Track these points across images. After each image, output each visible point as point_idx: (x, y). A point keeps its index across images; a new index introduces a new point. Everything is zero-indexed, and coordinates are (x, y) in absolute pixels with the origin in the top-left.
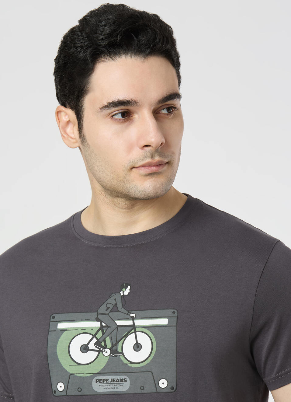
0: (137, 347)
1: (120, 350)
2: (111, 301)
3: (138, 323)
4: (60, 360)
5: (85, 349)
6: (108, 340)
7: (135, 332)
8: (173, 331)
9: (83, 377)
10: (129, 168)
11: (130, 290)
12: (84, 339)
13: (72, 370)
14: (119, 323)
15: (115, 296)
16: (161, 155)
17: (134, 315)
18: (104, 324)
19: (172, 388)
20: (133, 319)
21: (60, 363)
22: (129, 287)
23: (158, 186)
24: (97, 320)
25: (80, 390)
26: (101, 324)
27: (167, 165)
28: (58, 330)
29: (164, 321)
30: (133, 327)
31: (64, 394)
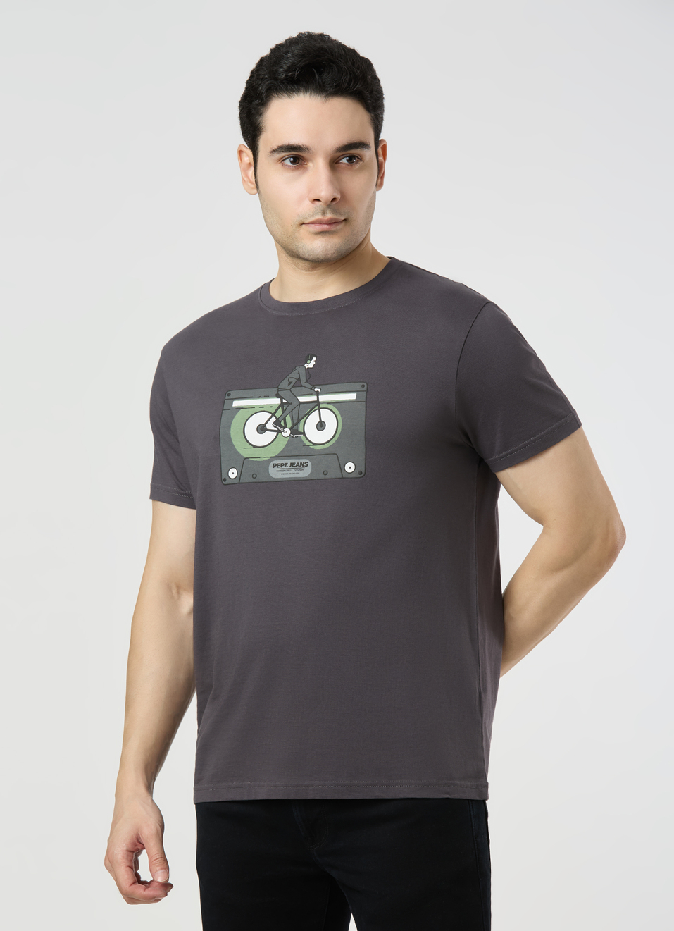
0: (321, 426)
1: (301, 430)
2: (294, 375)
3: (323, 398)
4: (234, 443)
5: (262, 429)
6: (288, 418)
7: (319, 409)
8: (362, 407)
9: (259, 462)
10: (297, 223)
11: (315, 361)
12: (262, 418)
13: (246, 453)
14: (302, 399)
15: (300, 369)
16: (334, 211)
17: (319, 390)
18: (284, 401)
19: (361, 473)
20: (318, 394)
21: (233, 445)
22: (314, 359)
23: (329, 247)
24: (278, 396)
25: (254, 476)
26: (282, 401)
27: (344, 223)
28: (233, 408)
29: (352, 396)
30: (317, 403)
31: (237, 481)
